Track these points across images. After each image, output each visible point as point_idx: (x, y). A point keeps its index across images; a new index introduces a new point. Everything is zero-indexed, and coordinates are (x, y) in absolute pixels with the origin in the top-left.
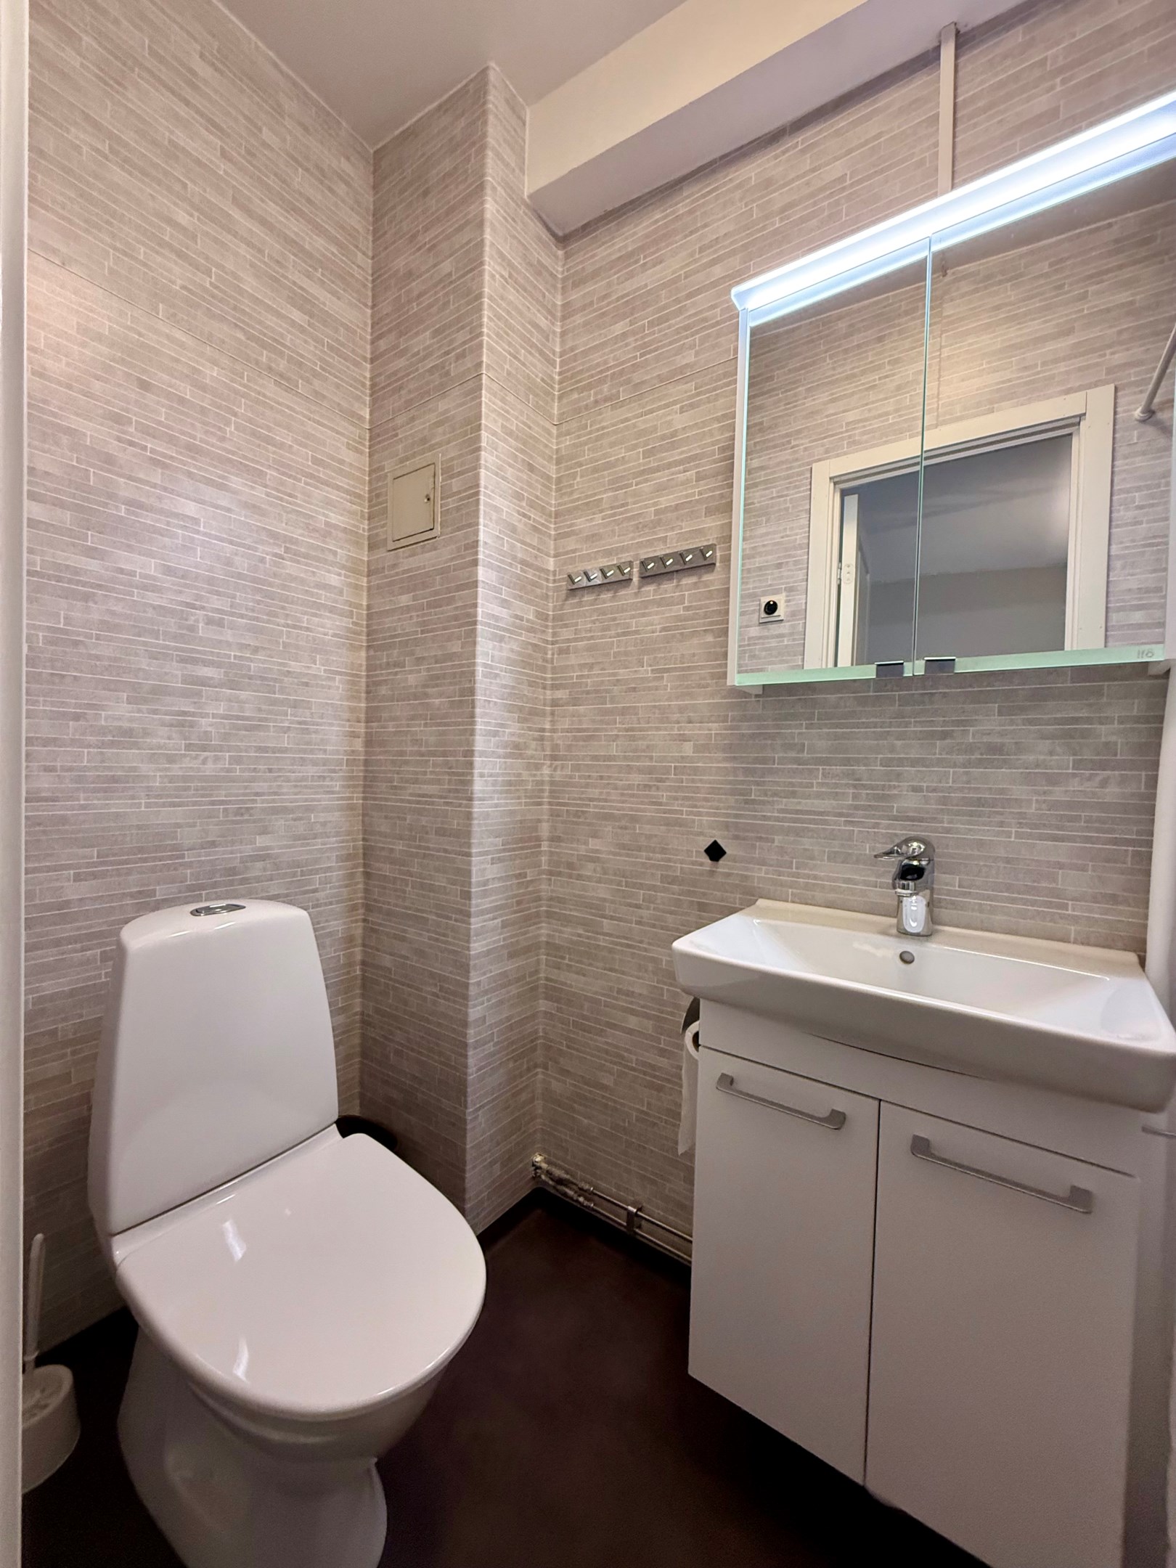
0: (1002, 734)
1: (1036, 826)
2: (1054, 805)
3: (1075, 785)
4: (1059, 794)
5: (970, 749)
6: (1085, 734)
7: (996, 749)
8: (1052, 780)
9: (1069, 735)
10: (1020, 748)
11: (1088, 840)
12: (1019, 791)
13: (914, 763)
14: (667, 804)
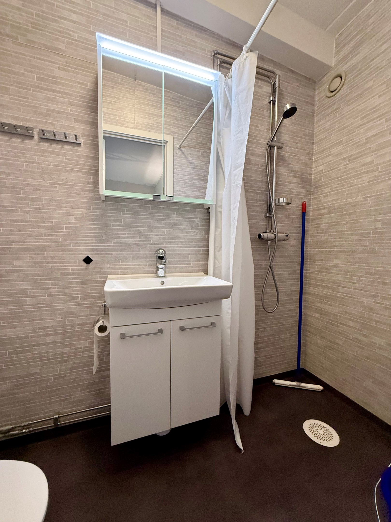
0: (177, 220)
1: (184, 245)
2: (188, 239)
3: (192, 234)
4: (189, 236)
5: (170, 224)
6: (193, 221)
7: (176, 224)
8: (187, 233)
9: (190, 221)
10: (181, 224)
11: (195, 247)
12: (181, 236)
13: (156, 227)
14: (61, 243)
